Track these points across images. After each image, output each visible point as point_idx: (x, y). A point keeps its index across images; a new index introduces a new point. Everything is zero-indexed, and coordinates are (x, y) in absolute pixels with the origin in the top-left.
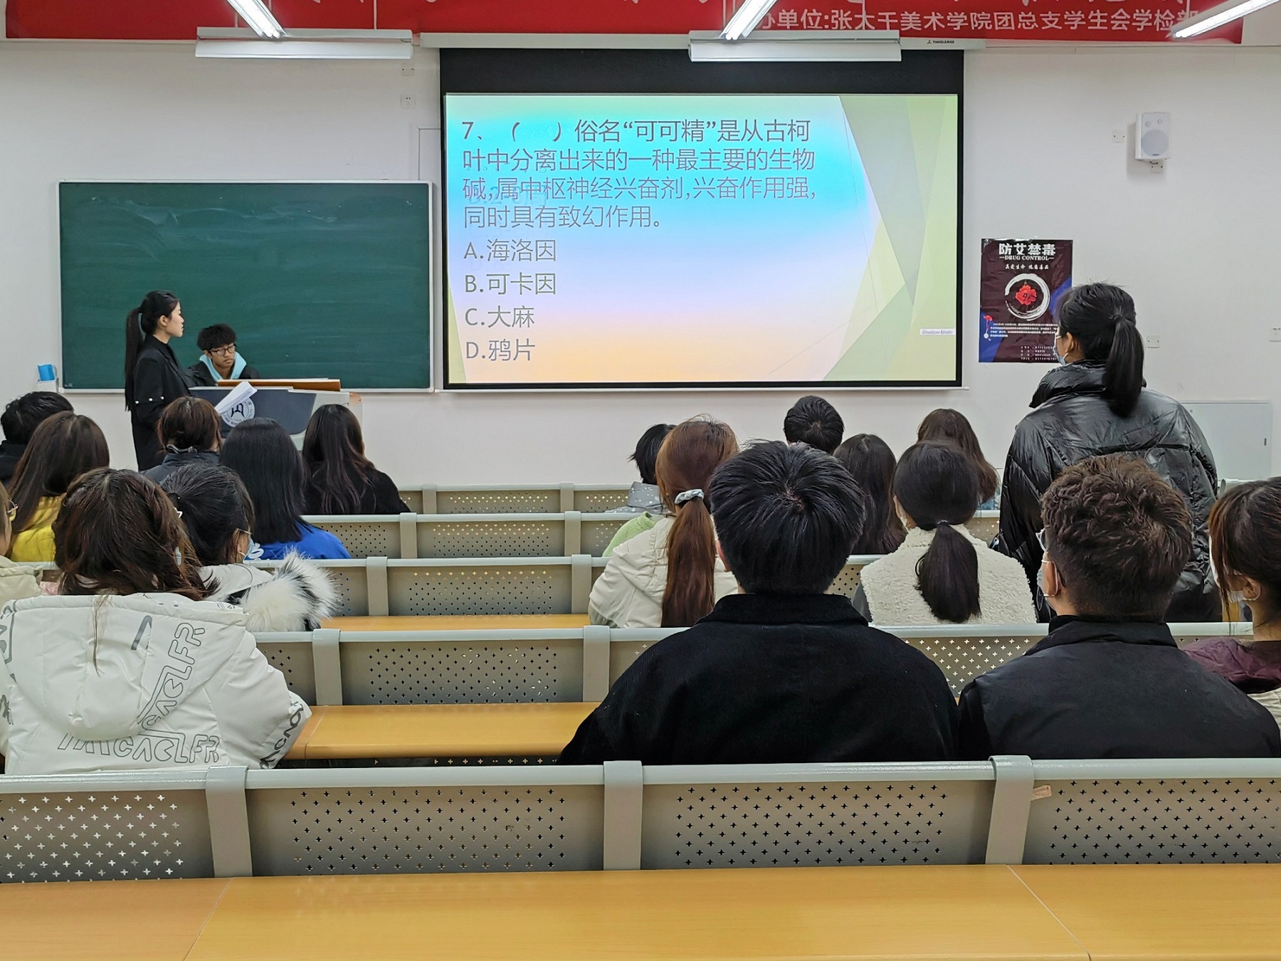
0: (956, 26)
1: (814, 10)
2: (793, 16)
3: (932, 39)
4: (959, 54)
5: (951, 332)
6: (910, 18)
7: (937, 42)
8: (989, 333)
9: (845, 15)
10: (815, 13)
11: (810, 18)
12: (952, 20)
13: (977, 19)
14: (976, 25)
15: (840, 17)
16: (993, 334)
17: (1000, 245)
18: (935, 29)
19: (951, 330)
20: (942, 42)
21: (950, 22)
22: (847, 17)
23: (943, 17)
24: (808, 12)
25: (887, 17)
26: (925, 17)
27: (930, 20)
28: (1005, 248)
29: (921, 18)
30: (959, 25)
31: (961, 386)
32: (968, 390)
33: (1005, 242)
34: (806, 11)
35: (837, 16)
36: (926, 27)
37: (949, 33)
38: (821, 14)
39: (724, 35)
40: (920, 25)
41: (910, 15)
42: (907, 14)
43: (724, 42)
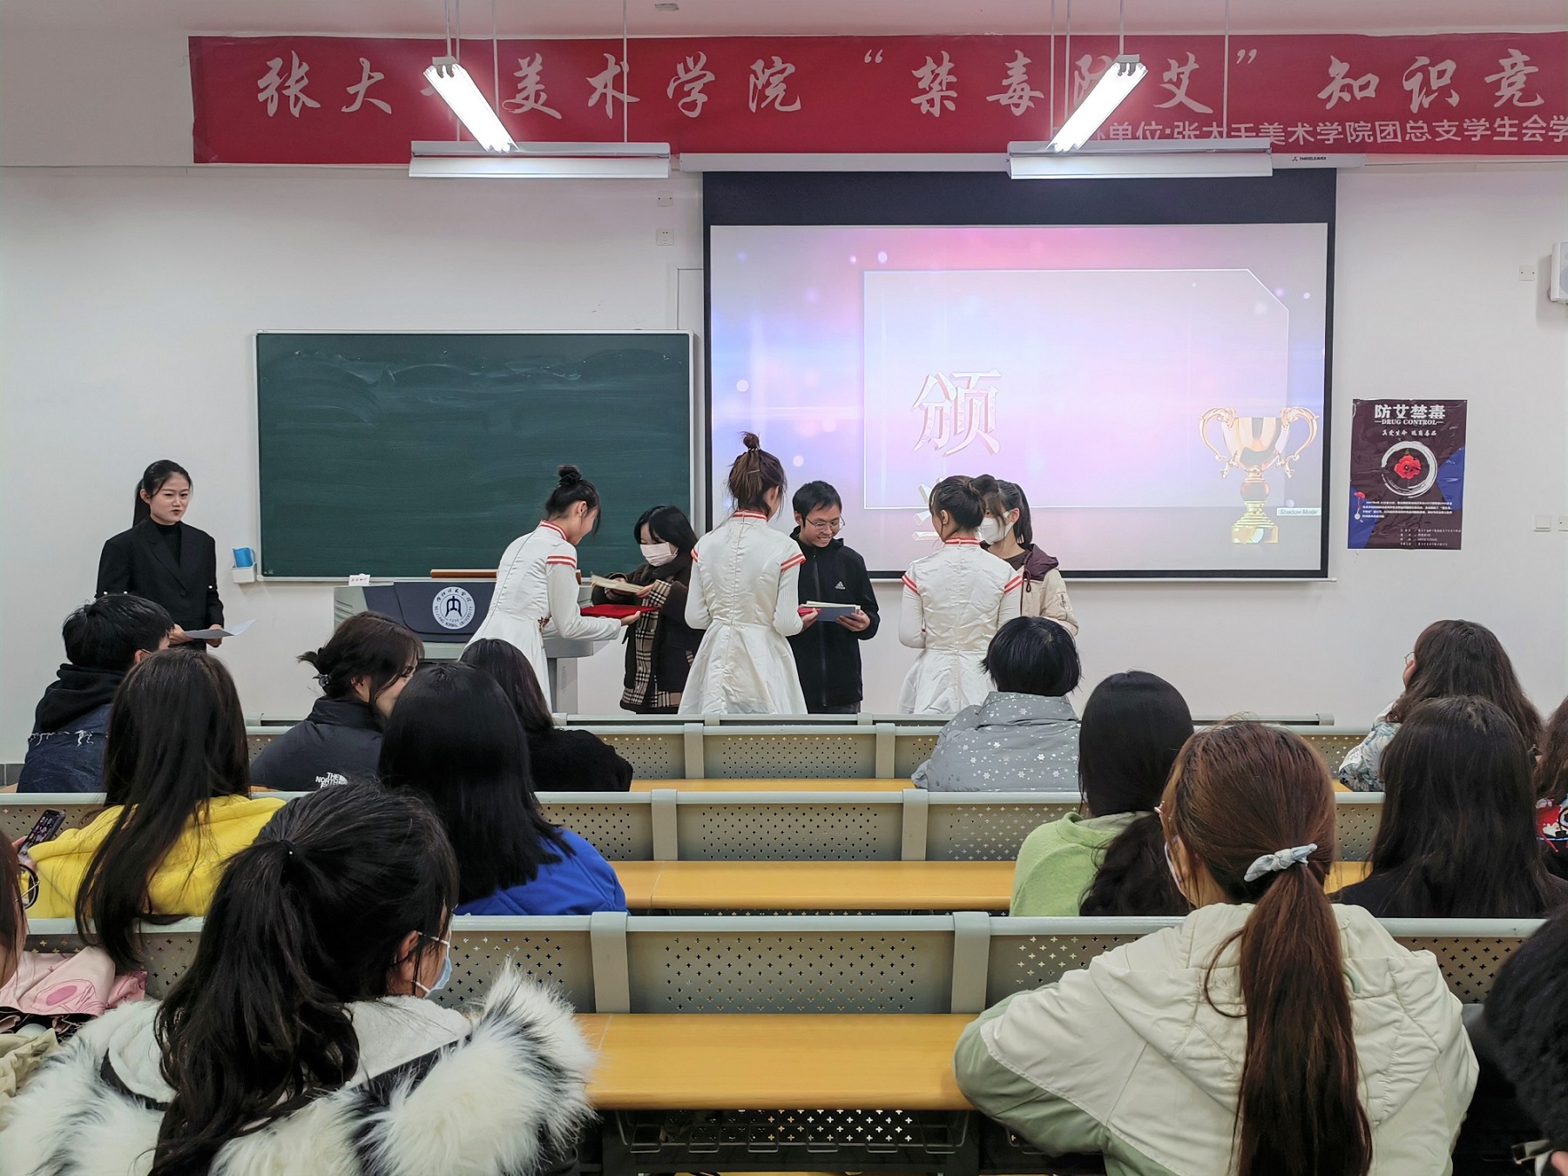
0: (1328, 140)
1: (1153, 123)
2: (1127, 130)
3: (1299, 156)
4: (1331, 173)
5: (1315, 512)
6: (1272, 131)
7: (1305, 159)
8: (1361, 513)
9: (1191, 128)
10: (1154, 126)
11: (1148, 132)
12: (1323, 132)
13: (1355, 130)
14: (1354, 137)
15: (1184, 130)
16: (1365, 514)
17: (1377, 406)
18: (1302, 143)
19: (1315, 509)
20: (1310, 158)
21: (1320, 134)
22: (1193, 130)
23: (1311, 129)
24: (1145, 125)
25: (1243, 130)
26: (1289, 129)
27: (1295, 132)
28: (1382, 410)
29: (1284, 130)
30: (1331, 137)
31: (1326, 576)
32: (1335, 582)
33: (1382, 402)
34: (1143, 123)
35: (1181, 129)
36: (1290, 141)
37: (1320, 147)
38: (1161, 127)
39: (1053, 146)
40: (1283, 138)
41: (1271, 127)
42: (1266, 125)
43: (1052, 155)
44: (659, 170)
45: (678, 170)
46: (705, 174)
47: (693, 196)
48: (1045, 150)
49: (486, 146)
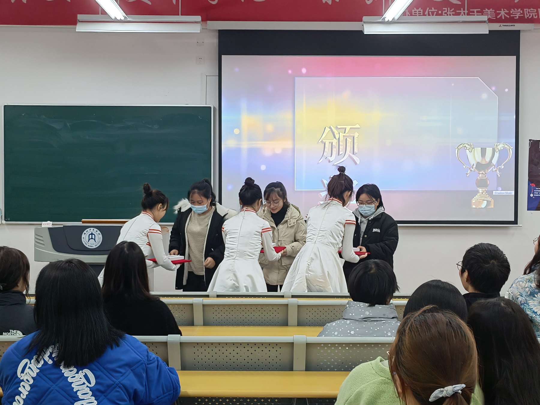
0: (516, 17)
1: (433, 8)
2: (420, 11)
3: (502, 24)
4: (518, 33)
5: (512, 193)
6: (489, 12)
7: (505, 26)
8: (533, 194)
9: (451, 11)
10: (433, 10)
11: (430, 13)
12: (513, 13)
13: (529, 12)
14: (528, 16)
15: (448, 11)
16: (536, 194)
18: (503, 18)
19: (512, 192)
20: (507, 26)
21: (512, 14)
22: (452, 12)
23: (508, 12)
24: (429, 9)
25: (475, 12)
26: (497, 12)
27: (500, 13)
29: (495, 12)
30: (517, 16)
31: (517, 224)
32: (521, 226)
34: (428, 8)
35: (446, 11)
36: (498, 17)
37: (512, 20)
38: (436, 10)
39: (384, 19)
40: (495, 16)
41: (489, 11)
42: (487, 10)
43: (384, 23)
44: (196, 29)
45: (207, 29)
46: (219, 31)
47: (214, 41)
48: (380, 20)
49: (113, 17)
